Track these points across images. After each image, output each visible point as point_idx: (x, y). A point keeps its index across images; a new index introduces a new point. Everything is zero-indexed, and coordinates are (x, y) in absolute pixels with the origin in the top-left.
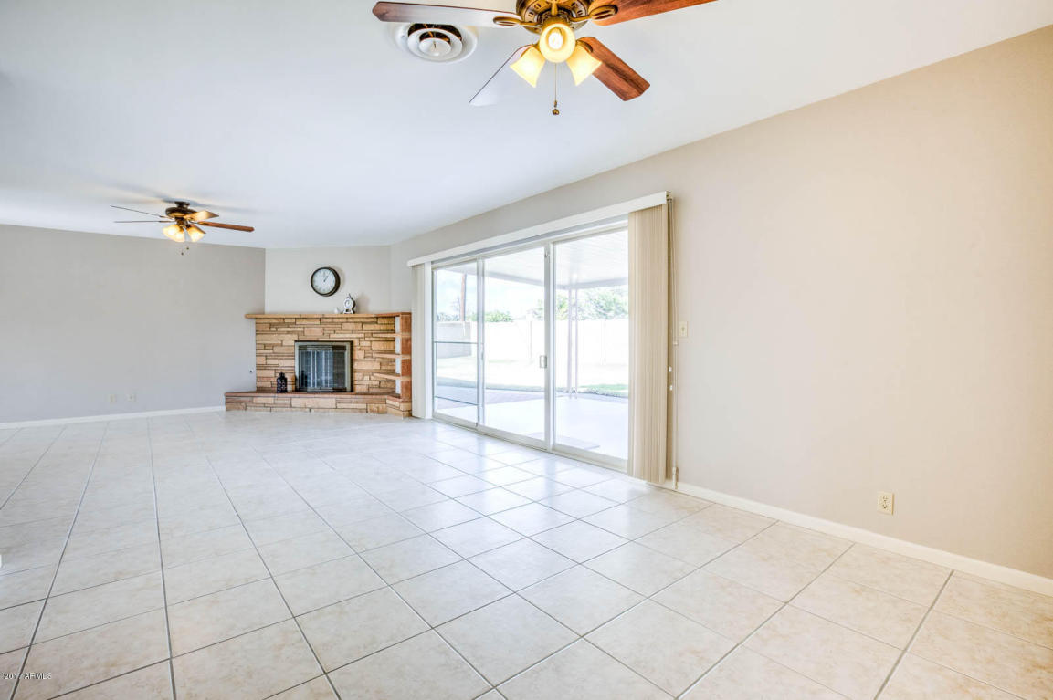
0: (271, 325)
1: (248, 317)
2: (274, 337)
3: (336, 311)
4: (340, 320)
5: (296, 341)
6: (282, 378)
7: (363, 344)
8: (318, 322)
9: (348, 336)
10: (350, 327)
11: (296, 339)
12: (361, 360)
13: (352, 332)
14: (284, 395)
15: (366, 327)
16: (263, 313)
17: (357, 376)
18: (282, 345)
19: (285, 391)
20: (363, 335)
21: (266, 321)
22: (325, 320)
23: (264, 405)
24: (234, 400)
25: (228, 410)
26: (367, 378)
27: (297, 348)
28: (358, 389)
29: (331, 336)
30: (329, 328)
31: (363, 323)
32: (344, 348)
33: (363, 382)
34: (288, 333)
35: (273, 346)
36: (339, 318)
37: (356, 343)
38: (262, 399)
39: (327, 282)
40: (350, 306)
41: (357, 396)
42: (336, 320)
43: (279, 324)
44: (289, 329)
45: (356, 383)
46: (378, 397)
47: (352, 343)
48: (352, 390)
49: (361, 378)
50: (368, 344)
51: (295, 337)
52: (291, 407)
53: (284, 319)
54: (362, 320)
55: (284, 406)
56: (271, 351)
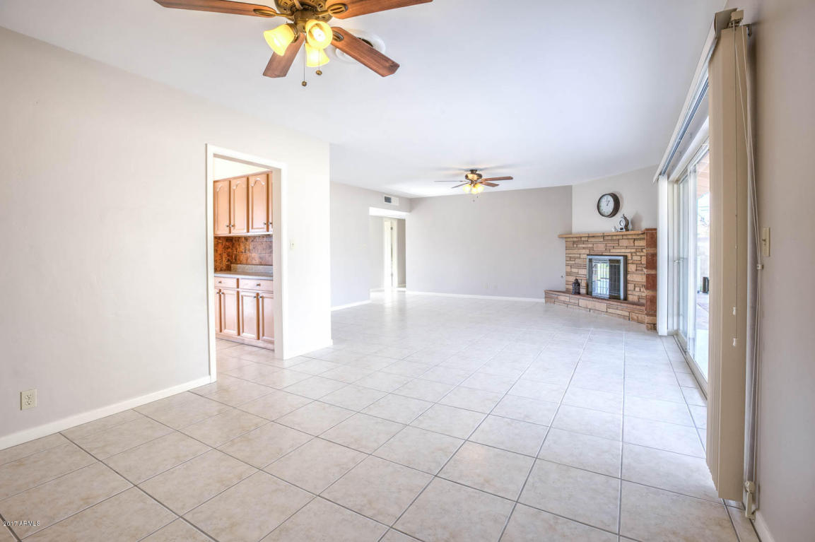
0: (574, 242)
1: (561, 237)
2: (575, 251)
3: (613, 230)
4: (618, 238)
5: (588, 255)
6: (577, 284)
7: (635, 258)
8: (602, 240)
9: (623, 251)
10: (624, 243)
11: (588, 253)
12: (633, 273)
13: (627, 247)
14: (578, 297)
15: (637, 243)
16: (571, 234)
17: (630, 287)
18: (580, 258)
19: (579, 293)
20: (634, 250)
21: (571, 239)
22: (607, 238)
23: (564, 302)
24: (550, 295)
25: (546, 302)
26: (637, 289)
27: (588, 260)
28: (630, 298)
29: (612, 251)
30: (610, 244)
31: (635, 240)
32: (618, 261)
33: (634, 293)
34: (584, 248)
35: (575, 258)
36: (616, 235)
37: (629, 258)
38: (563, 298)
39: (608, 206)
40: (623, 224)
41: (629, 305)
42: (614, 238)
43: (578, 241)
44: (584, 246)
45: (629, 292)
46: (638, 307)
47: (626, 257)
48: (626, 299)
49: (632, 288)
50: (639, 258)
51: (587, 252)
52: (579, 306)
53: (581, 237)
54: (634, 237)
55: (574, 304)
56: (573, 262)
